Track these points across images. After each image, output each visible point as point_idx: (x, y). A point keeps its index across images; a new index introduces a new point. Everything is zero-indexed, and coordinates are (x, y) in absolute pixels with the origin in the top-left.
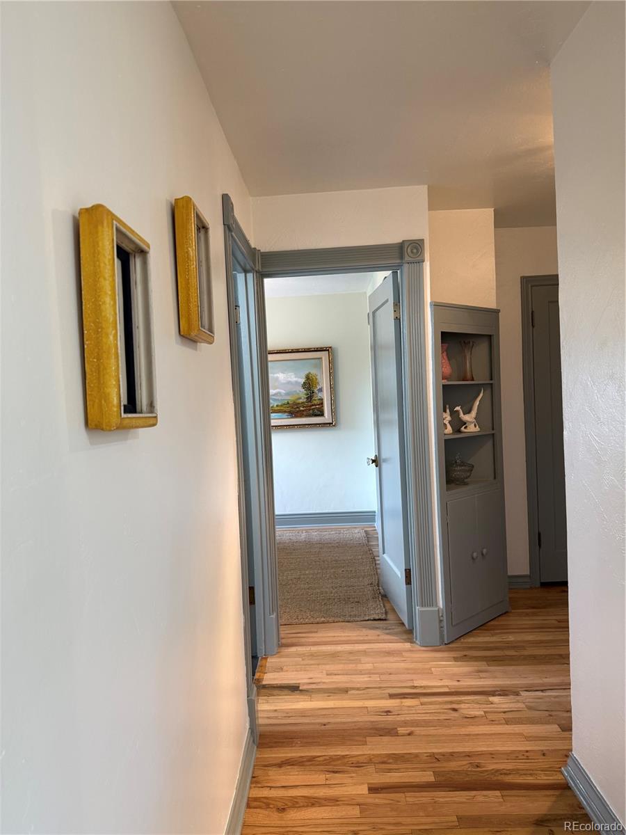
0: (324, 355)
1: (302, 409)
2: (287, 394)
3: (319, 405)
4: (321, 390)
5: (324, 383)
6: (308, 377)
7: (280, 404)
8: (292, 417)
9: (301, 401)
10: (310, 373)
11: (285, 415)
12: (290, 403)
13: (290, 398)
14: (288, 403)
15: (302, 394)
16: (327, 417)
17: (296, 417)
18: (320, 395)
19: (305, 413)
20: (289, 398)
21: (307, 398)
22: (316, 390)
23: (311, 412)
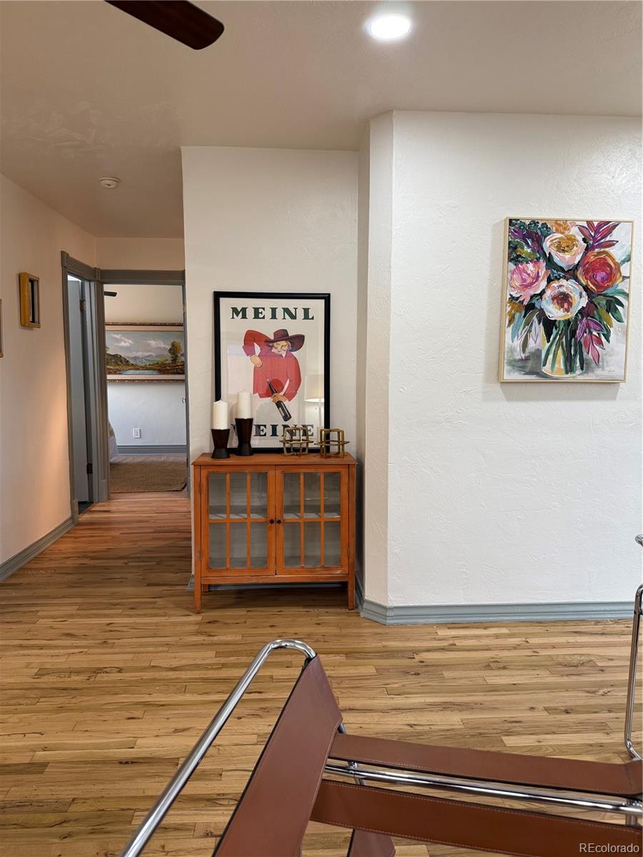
1: (168, 368)
2: (157, 356)
6: (173, 345)
7: (152, 363)
8: (161, 374)
9: (167, 362)
10: (174, 342)
11: (155, 372)
14: (158, 363)
15: (168, 357)
17: (164, 374)
19: (170, 371)
20: (158, 359)
21: (173, 360)
22: (179, 355)
23: (176, 371)
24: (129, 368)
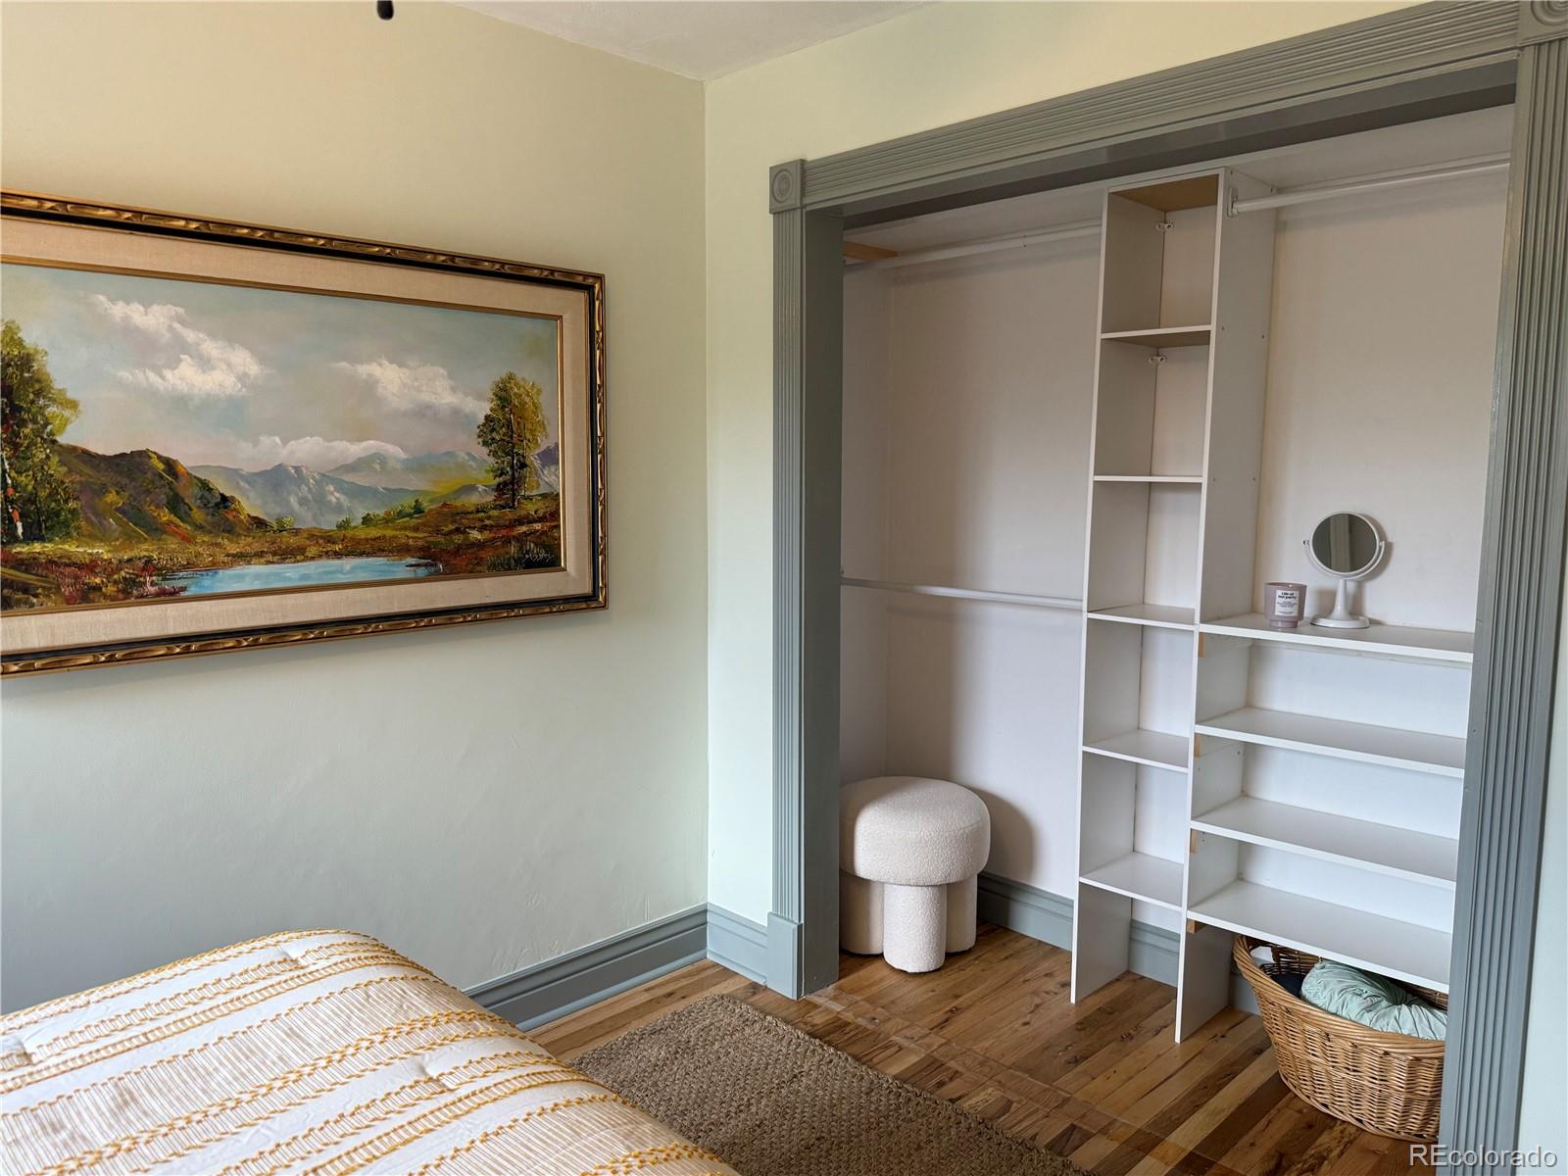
0: (569, 305)
1: (475, 535)
3: (540, 520)
4: (550, 457)
5: (565, 429)
6: (504, 396)
7: (381, 512)
8: (434, 577)
9: (473, 500)
10: (511, 377)
12: (426, 505)
13: (424, 486)
14: (418, 510)
15: (479, 469)
16: (573, 573)
17: (452, 573)
18: (547, 476)
19: (488, 555)
20: (418, 483)
21: (500, 489)
22: (533, 458)
23: (513, 549)
24: (233, 549)
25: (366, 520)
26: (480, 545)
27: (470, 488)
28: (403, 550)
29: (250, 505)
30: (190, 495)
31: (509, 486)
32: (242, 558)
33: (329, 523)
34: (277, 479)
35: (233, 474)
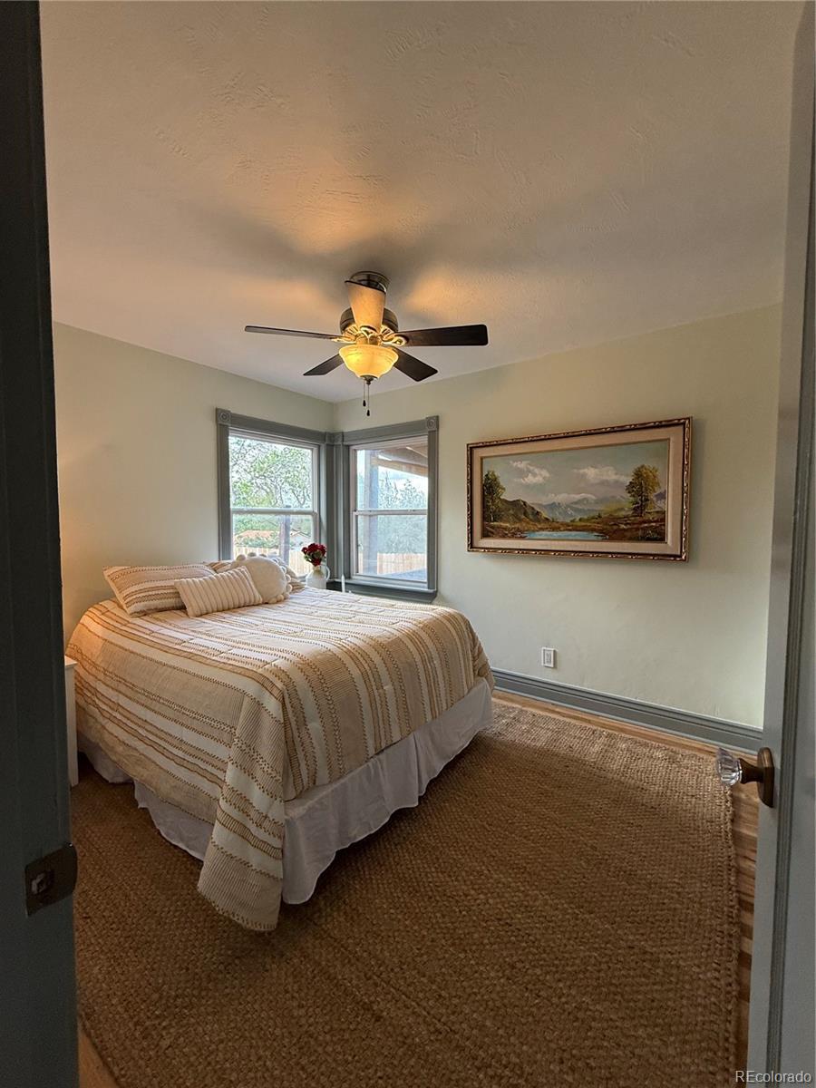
0: (675, 435)
2: (597, 502)
3: (654, 522)
4: (662, 496)
5: (671, 484)
6: (638, 474)
8: (605, 540)
9: (622, 514)
12: (603, 516)
13: (603, 509)
15: (626, 502)
16: (671, 543)
17: (612, 539)
18: (660, 504)
22: (652, 496)
24: (539, 526)
25: (580, 520)
26: (624, 529)
27: (622, 509)
28: (593, 530)
29: (545, 514)
30: (529, 511)
31: (639, 509)
32: (542, 529)
33: (568, 520)
34: (553, 506)
35: (540, 505)
